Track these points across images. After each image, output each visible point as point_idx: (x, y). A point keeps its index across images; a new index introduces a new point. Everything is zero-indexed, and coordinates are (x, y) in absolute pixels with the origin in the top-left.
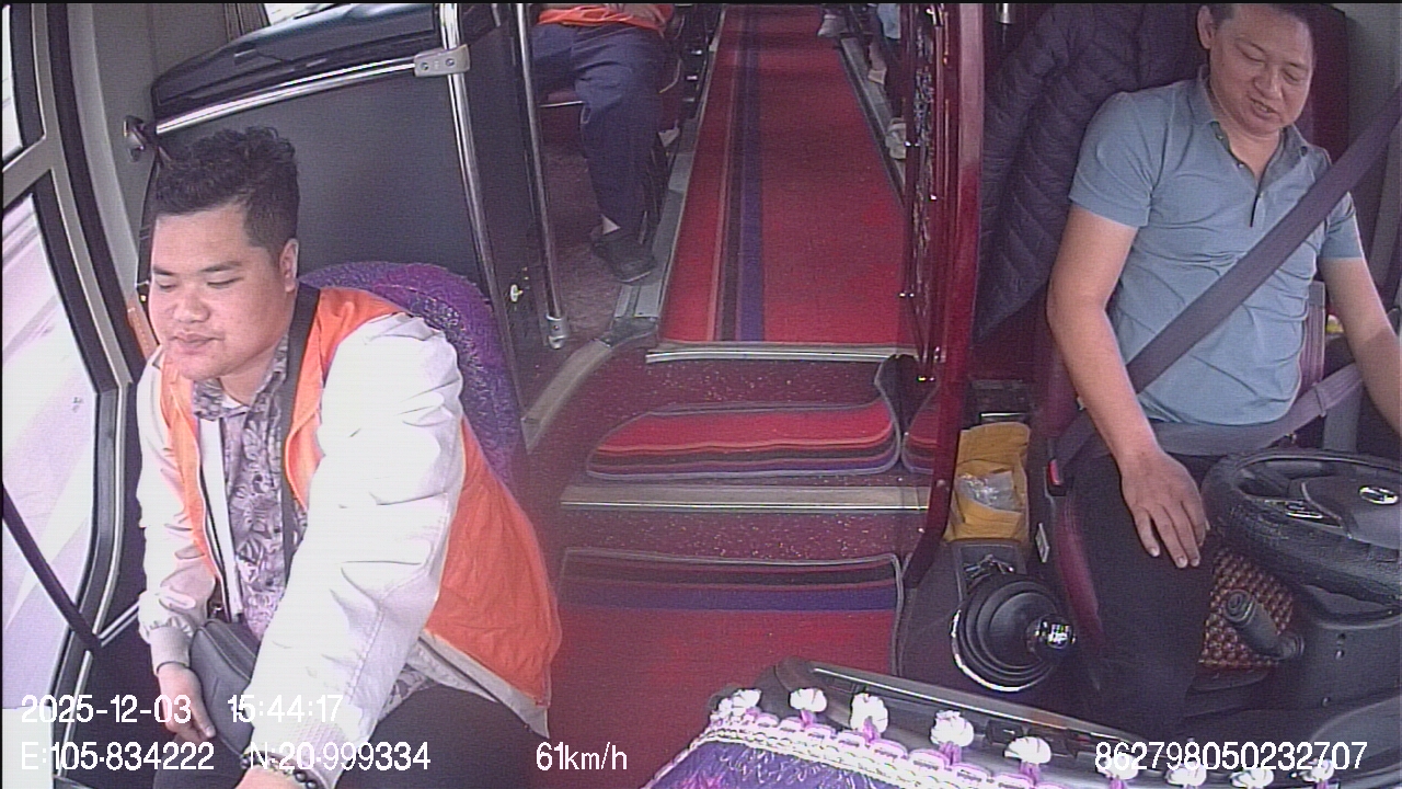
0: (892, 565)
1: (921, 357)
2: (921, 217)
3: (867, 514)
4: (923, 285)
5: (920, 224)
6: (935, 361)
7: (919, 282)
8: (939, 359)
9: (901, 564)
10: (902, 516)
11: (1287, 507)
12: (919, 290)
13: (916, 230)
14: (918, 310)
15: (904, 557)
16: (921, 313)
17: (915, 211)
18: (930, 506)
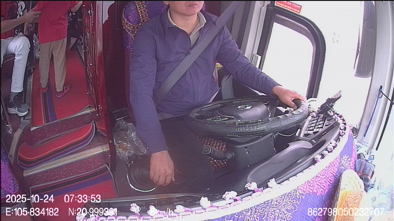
0: (106, 167)
1: (96, 110)
2: (89, 71)
3: (95, 156)
4: (92, 89)
5: (89, 72)
6: (99, 109)
7: (91, 88)
8: (100, 108)
9: (109, 166)
10: (104, 153)
11: (215, 119)
12: (92, 91)
13: (88, 74)
14: (92, 96)
15: (109, 164)
16: (93, 97)
17: (88, 69)
18: (110, 148)
